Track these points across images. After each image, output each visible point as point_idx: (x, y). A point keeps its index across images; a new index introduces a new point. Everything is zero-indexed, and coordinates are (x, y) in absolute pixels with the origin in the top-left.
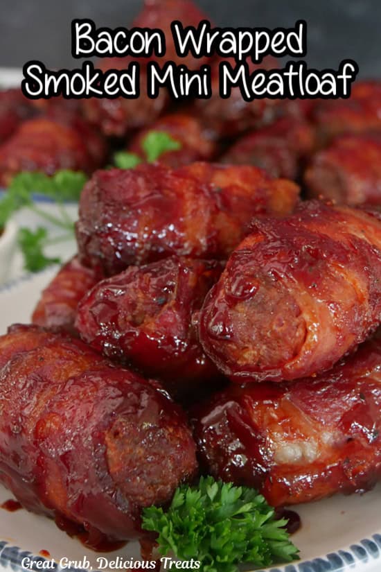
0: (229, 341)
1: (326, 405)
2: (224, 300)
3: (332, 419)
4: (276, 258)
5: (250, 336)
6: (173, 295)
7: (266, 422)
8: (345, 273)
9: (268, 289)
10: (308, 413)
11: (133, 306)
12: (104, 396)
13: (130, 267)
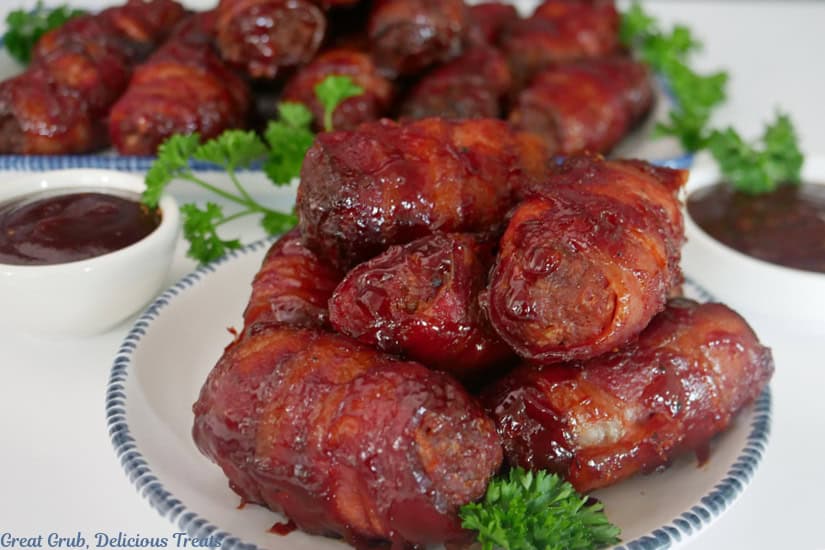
0: (530, 321)
1: (627, 380)
2: (522, 276)
3: (634, 394)
4: (572, 227)
5: (555, 313)
6: (450, 276)
7: (567, 404)
8: (644, 238)
9: (570, 262)
10: (608, 390)
11: (405, 291)
12: (406, 393)
13: (391, 247)
